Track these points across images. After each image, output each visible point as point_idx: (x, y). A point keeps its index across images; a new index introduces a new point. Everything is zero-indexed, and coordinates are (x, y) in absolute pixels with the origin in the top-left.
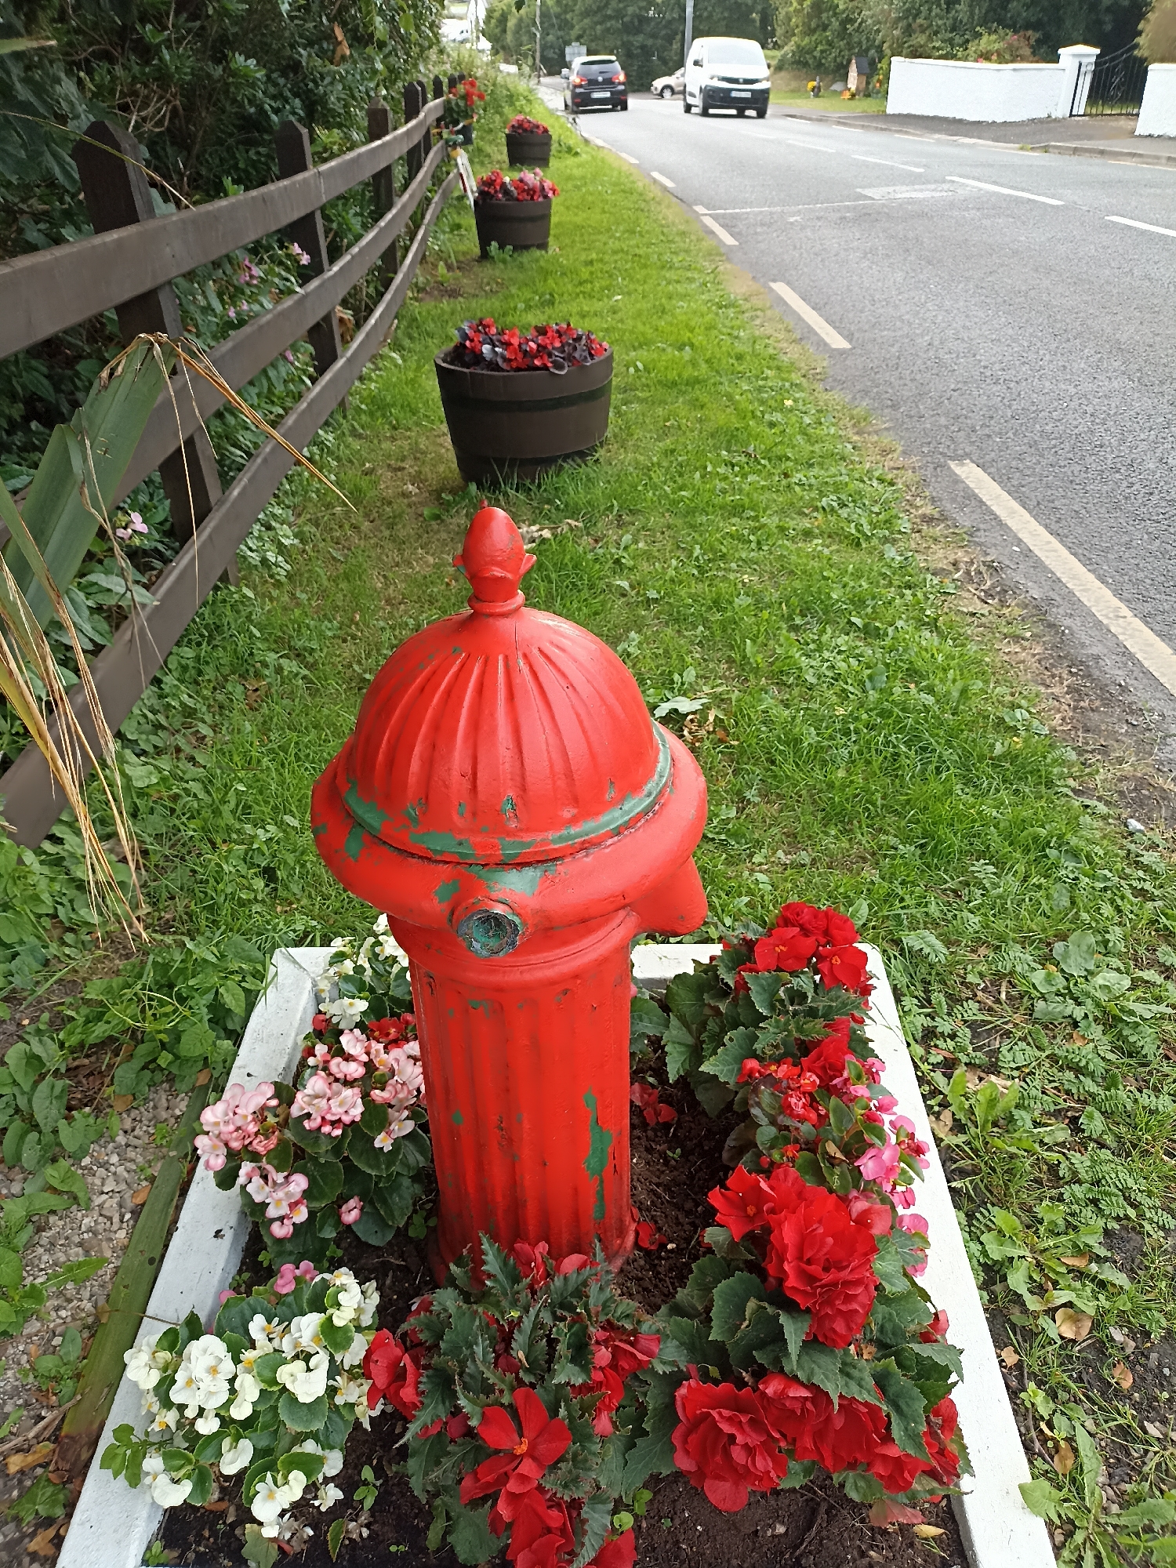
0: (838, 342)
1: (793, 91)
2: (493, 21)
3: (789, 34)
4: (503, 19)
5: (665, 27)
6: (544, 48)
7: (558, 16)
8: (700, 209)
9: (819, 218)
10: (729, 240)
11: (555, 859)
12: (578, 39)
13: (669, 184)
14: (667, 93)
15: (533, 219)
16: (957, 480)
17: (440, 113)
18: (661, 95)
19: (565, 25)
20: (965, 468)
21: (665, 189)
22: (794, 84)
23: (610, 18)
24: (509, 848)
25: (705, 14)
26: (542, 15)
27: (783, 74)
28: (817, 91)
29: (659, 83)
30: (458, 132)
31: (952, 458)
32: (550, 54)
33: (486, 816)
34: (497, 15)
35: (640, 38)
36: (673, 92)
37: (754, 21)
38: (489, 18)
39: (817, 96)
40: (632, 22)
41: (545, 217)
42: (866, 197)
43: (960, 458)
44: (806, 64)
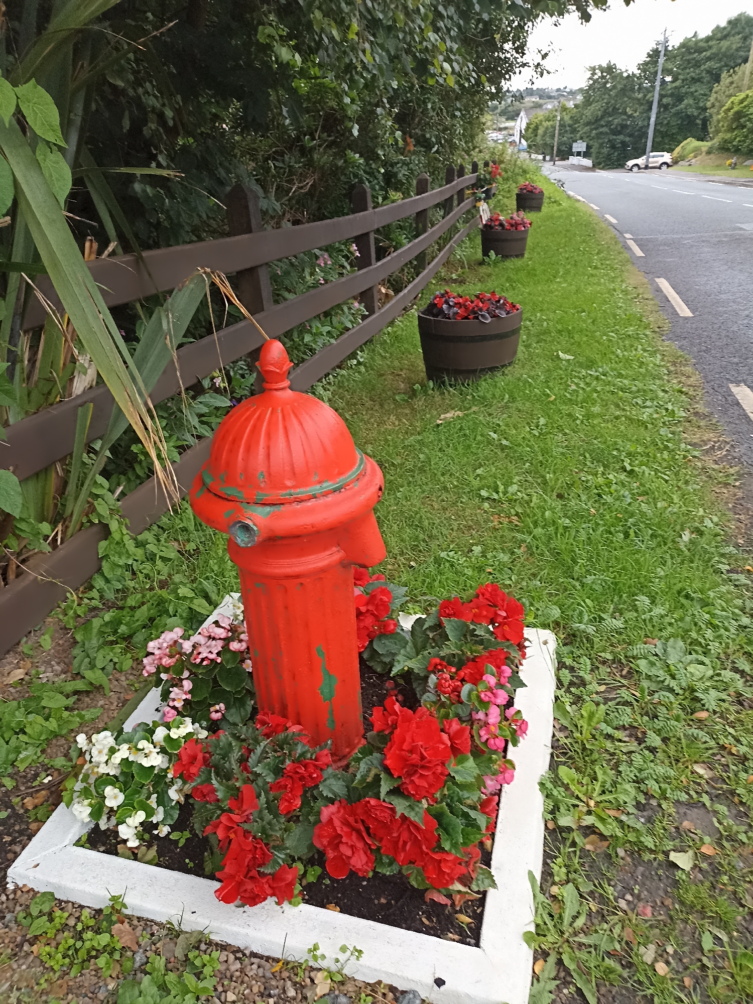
0: (685, 311)
1: (717, 166)
2: (530, 130)
3: (717, 132)
4: (536, 128)
5: (638, 130)
6: (560, 144)
7: (570, 126)
8: (628, 236)
9: (703, 241)
10: (639, 253)
11: (282, 504)
12: (581, 138)
13: (614, 221)
14: (635, 169)
15: (517, 240)
16: (731, 394)
17: (473, 181)
18: (631, 170)
19: (574, 131)
20: (739, 388)
21: (611, 224)
22: (719, 162)
23: (602, 126)
24: (260, 496)
25: (665, 122)
26: (560, 125)
27: (712, 156)
28: (734, 167)
29: (630, 163)
30: (483, 192)
31: (732, 382)
32: (564, 148)
33: (250, 479)
34: (532, 126)
35: (621, 137)
36: (639, 168)
37: (697, 124)
38: (527, 129)
39: (734, 168)
40: (616, 128)
41: (524, 240)
42: (741, 229)
43: (738, 383)
44: (728, 150)
